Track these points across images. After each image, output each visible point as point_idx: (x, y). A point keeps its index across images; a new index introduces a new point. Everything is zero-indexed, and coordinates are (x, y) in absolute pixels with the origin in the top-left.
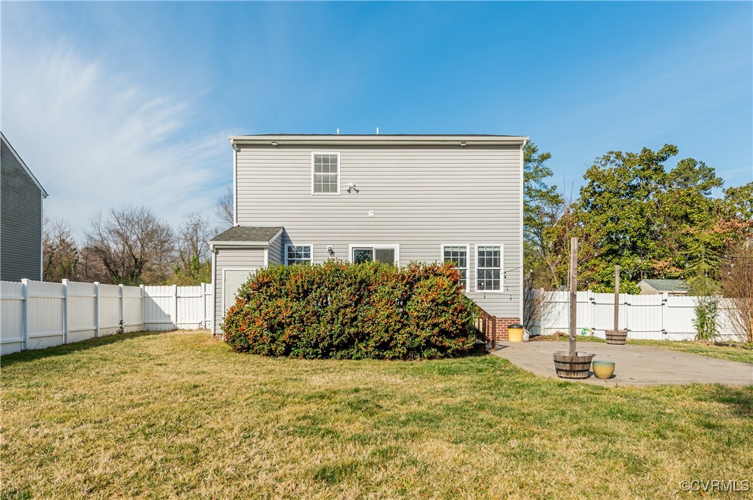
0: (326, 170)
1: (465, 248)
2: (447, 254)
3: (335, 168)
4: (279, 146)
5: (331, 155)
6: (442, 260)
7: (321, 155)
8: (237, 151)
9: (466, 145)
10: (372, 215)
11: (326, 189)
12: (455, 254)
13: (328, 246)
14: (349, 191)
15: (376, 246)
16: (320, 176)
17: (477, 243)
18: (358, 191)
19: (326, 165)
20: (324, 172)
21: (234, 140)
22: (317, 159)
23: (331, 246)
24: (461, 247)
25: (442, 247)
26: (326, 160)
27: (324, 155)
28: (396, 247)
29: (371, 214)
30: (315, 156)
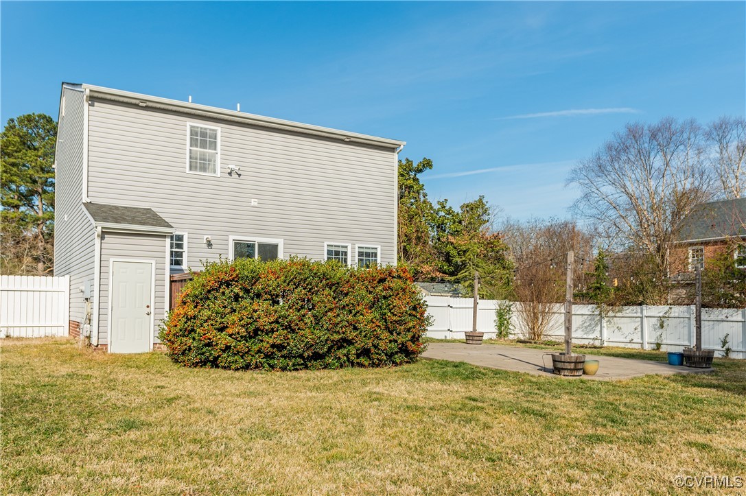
0: (203, 145)
1: (346, 247)
2: (329, 252)
3: (213, 145)
4: (147, 108)
5: (210, 130)
6: (326, 259)
7: (198, 127)
8: (89, 105)
9: (349, 141)
10: (256, 204)
11: (204, 169)
12: (337, 253)
13: (206, 237)
14: (230, 174)
15: (259, 240)
16: (197, 151)
17: (358, 243)
18: (240, 175)
19: (203, 140)
20: (200, 147)
21: (91, 91)
22: (193, 132)
23: (209, 237)
24: (343, 247)
25: (325, 244)
26: (204, 134)
27: (201, 128)
28: (280, 242)
29: (254, 202)
30: (192, 127)
